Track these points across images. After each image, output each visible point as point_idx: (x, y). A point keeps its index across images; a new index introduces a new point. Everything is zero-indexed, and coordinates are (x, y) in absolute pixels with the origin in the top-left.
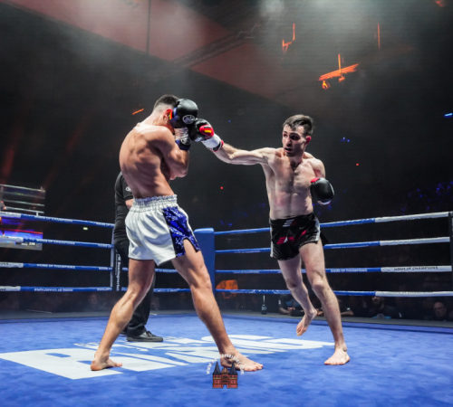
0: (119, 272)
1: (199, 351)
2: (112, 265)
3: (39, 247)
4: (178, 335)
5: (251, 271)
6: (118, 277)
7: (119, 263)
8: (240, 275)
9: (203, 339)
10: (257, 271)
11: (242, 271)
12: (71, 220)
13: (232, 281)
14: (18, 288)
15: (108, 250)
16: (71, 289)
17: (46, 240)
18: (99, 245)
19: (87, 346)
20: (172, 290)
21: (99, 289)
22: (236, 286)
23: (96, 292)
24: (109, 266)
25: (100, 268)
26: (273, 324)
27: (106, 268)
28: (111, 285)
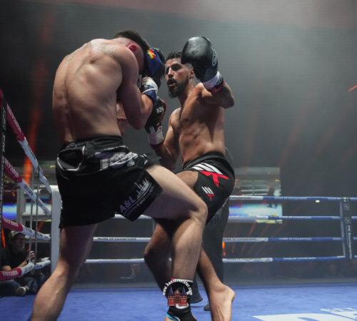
0: (350, 243)
2: (343, 235)
6: (350, 246)
7: (350, 234)
12: (306, 198)
14: (271, 259)
15: (338, 221)
21: (339, 257)
27: (339, 239)
28: (344, 253)
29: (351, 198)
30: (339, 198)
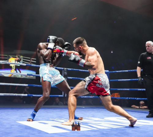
1: (103, 124)
3: (35, 78)
5: (126, 89)
8: (121, 90)
9: (105, 118)
10: (128, 89)
11: (122, 89)
13: (117, 94)
14: (26, 95)
17: (37, 75)
20: (91, 97)
21: (59, 96)
22: (119, 96)
23: (58, 97)
26: (136, 113)
28: (63, 94)
29: (68, 69)
30: (62, 68)
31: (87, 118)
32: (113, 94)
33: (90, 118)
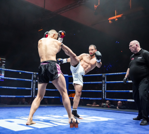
4: (55, 114)
9: (64, 116)
16: (15, 96)
17: (6, 78)
18: (26, 80)
19: (21, 118)
24: (31, 88)
25: (26, 89)
31: (49, 115)
32: (71, 94)
33: (52, 116)
